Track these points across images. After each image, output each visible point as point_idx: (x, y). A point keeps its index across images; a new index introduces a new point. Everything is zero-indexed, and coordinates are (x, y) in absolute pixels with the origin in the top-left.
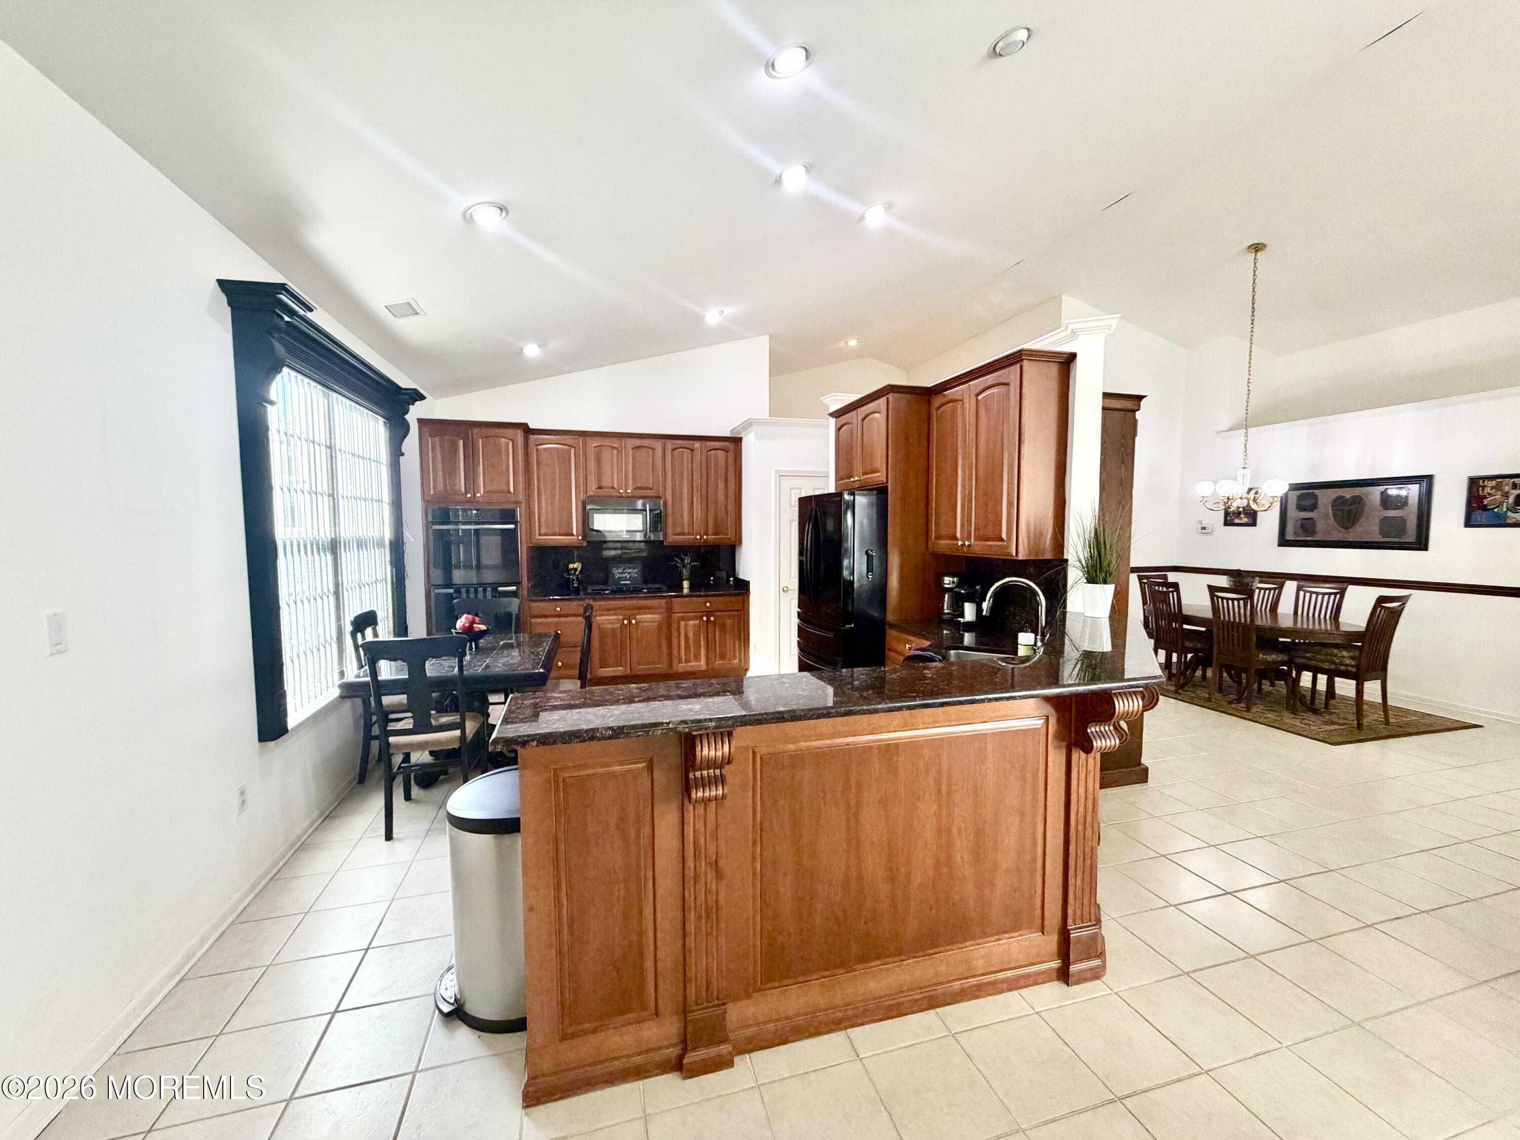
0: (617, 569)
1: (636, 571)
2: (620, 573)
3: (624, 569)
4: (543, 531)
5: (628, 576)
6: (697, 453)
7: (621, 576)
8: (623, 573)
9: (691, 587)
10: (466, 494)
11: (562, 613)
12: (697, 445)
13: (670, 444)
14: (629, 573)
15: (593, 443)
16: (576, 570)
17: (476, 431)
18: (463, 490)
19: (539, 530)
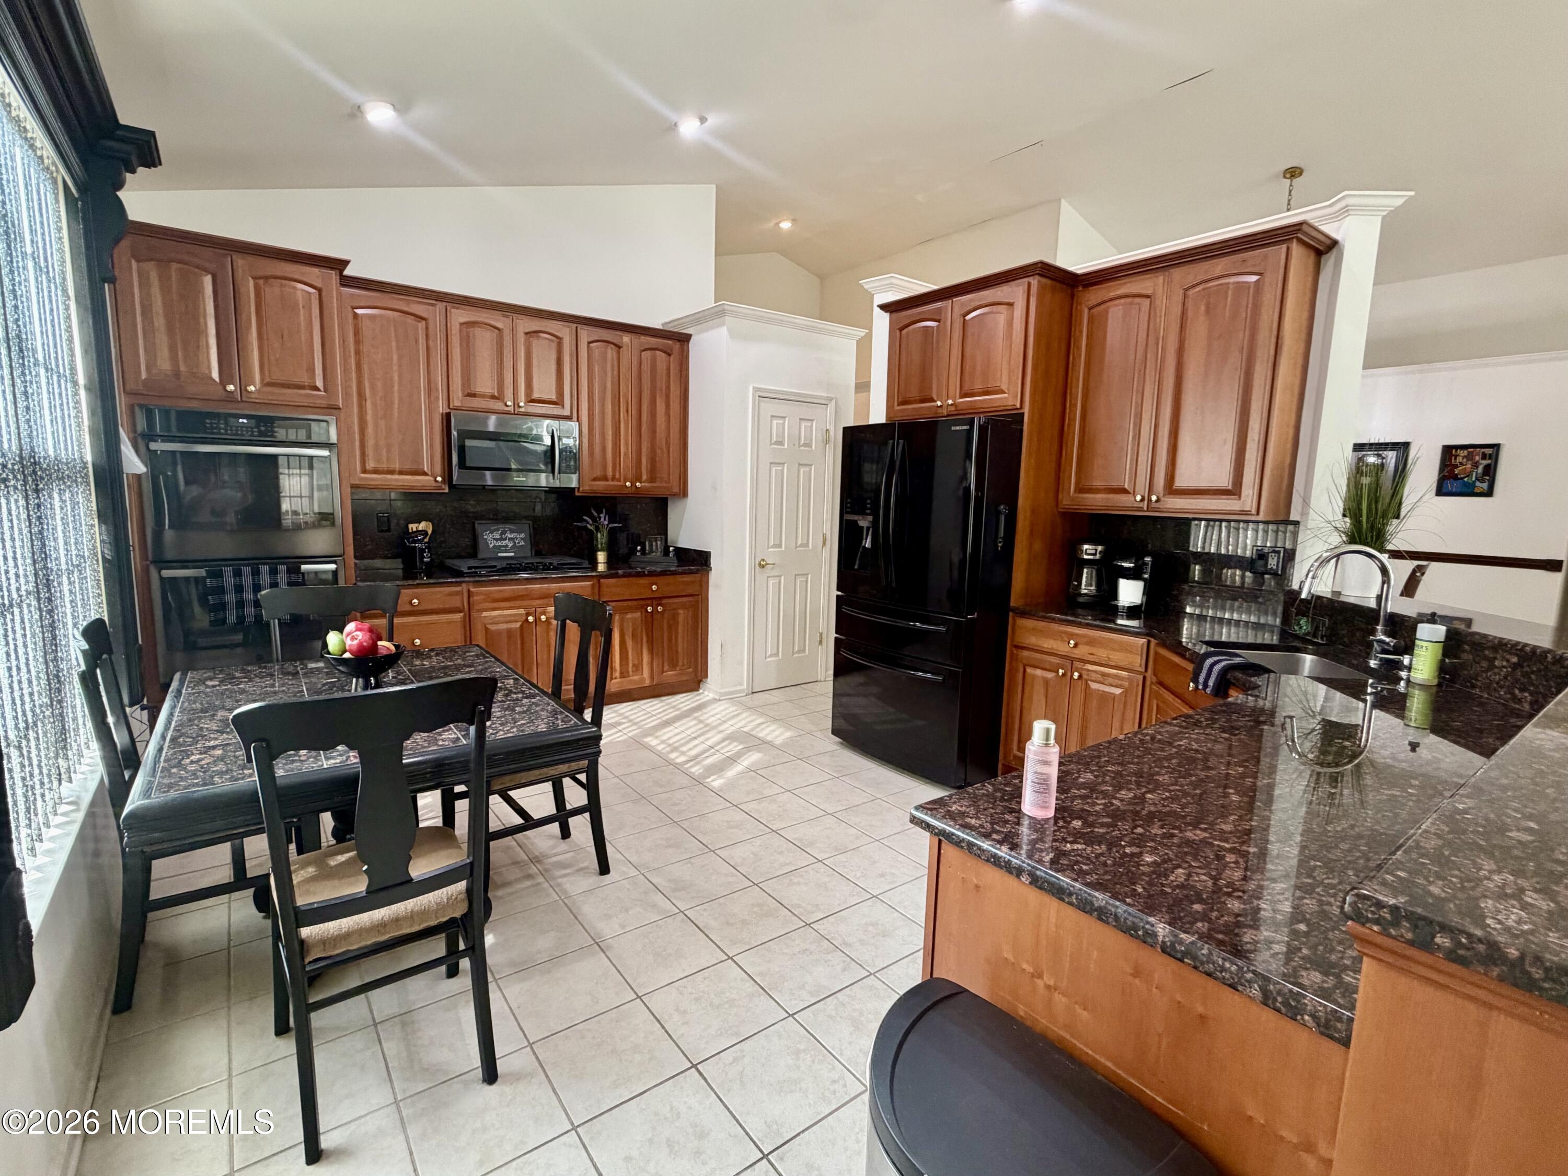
0: (492, 532)
1: (522, 535)
2: (497, 540)
3: (503, 533)
4: (371, 465)
5: (510, 545)
6: (625, 354)
7: (499, 543)
8: (501, 539)
9: (610, 562)
10: (223, 383)
11: (421, 608)
12: (626, 339)
13: (586, 334)
14: (510, 539)
15: (460, 316)
16: (424, 533)
17: (241, 262)
18: (215, 375)
19: (363, 462)
